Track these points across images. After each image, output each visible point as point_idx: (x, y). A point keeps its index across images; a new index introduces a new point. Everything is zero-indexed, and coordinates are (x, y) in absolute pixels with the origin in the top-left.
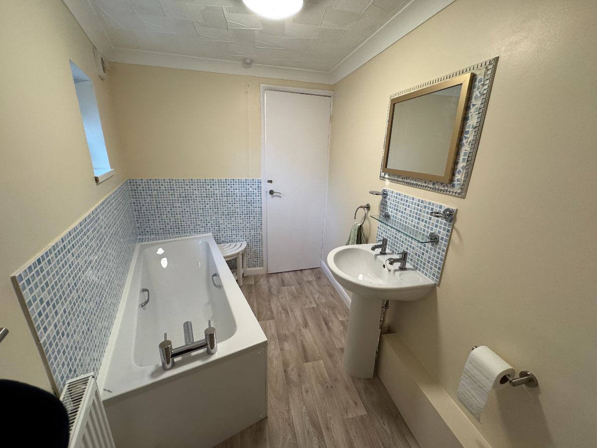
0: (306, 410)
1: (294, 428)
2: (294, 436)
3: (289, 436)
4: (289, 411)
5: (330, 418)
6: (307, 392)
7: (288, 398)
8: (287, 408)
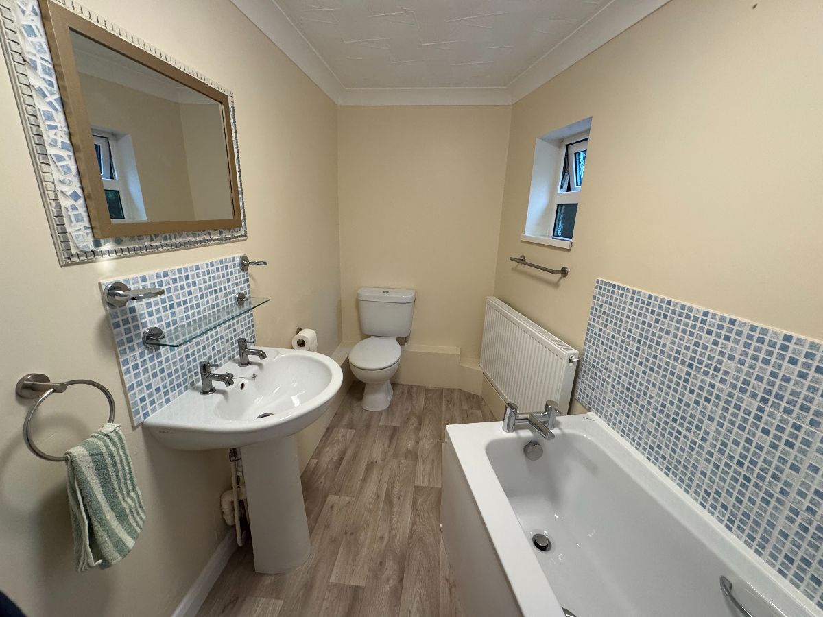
0: (393, 518)
1: (413, 506)
2: (415, 500)
3: (419, 501)
4: (414, 523)
5: (370, 503)
6: (382, 538)
7: (410, 537)
8: (415, 527)
